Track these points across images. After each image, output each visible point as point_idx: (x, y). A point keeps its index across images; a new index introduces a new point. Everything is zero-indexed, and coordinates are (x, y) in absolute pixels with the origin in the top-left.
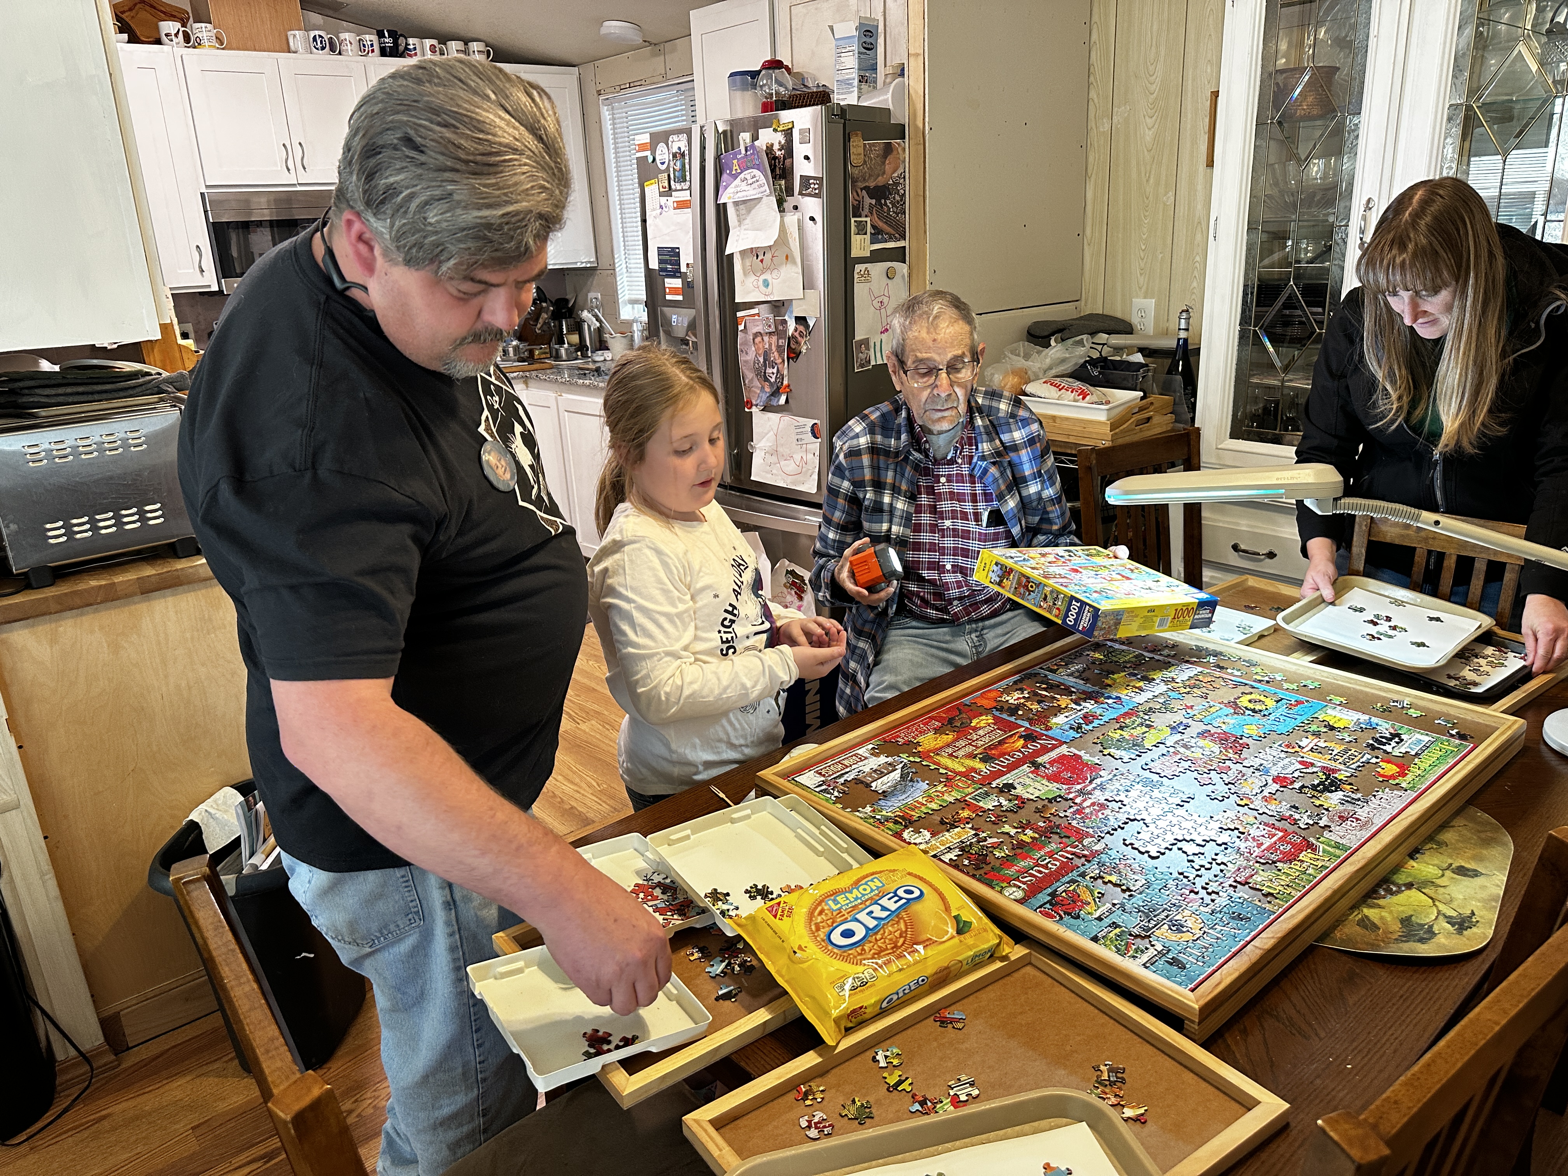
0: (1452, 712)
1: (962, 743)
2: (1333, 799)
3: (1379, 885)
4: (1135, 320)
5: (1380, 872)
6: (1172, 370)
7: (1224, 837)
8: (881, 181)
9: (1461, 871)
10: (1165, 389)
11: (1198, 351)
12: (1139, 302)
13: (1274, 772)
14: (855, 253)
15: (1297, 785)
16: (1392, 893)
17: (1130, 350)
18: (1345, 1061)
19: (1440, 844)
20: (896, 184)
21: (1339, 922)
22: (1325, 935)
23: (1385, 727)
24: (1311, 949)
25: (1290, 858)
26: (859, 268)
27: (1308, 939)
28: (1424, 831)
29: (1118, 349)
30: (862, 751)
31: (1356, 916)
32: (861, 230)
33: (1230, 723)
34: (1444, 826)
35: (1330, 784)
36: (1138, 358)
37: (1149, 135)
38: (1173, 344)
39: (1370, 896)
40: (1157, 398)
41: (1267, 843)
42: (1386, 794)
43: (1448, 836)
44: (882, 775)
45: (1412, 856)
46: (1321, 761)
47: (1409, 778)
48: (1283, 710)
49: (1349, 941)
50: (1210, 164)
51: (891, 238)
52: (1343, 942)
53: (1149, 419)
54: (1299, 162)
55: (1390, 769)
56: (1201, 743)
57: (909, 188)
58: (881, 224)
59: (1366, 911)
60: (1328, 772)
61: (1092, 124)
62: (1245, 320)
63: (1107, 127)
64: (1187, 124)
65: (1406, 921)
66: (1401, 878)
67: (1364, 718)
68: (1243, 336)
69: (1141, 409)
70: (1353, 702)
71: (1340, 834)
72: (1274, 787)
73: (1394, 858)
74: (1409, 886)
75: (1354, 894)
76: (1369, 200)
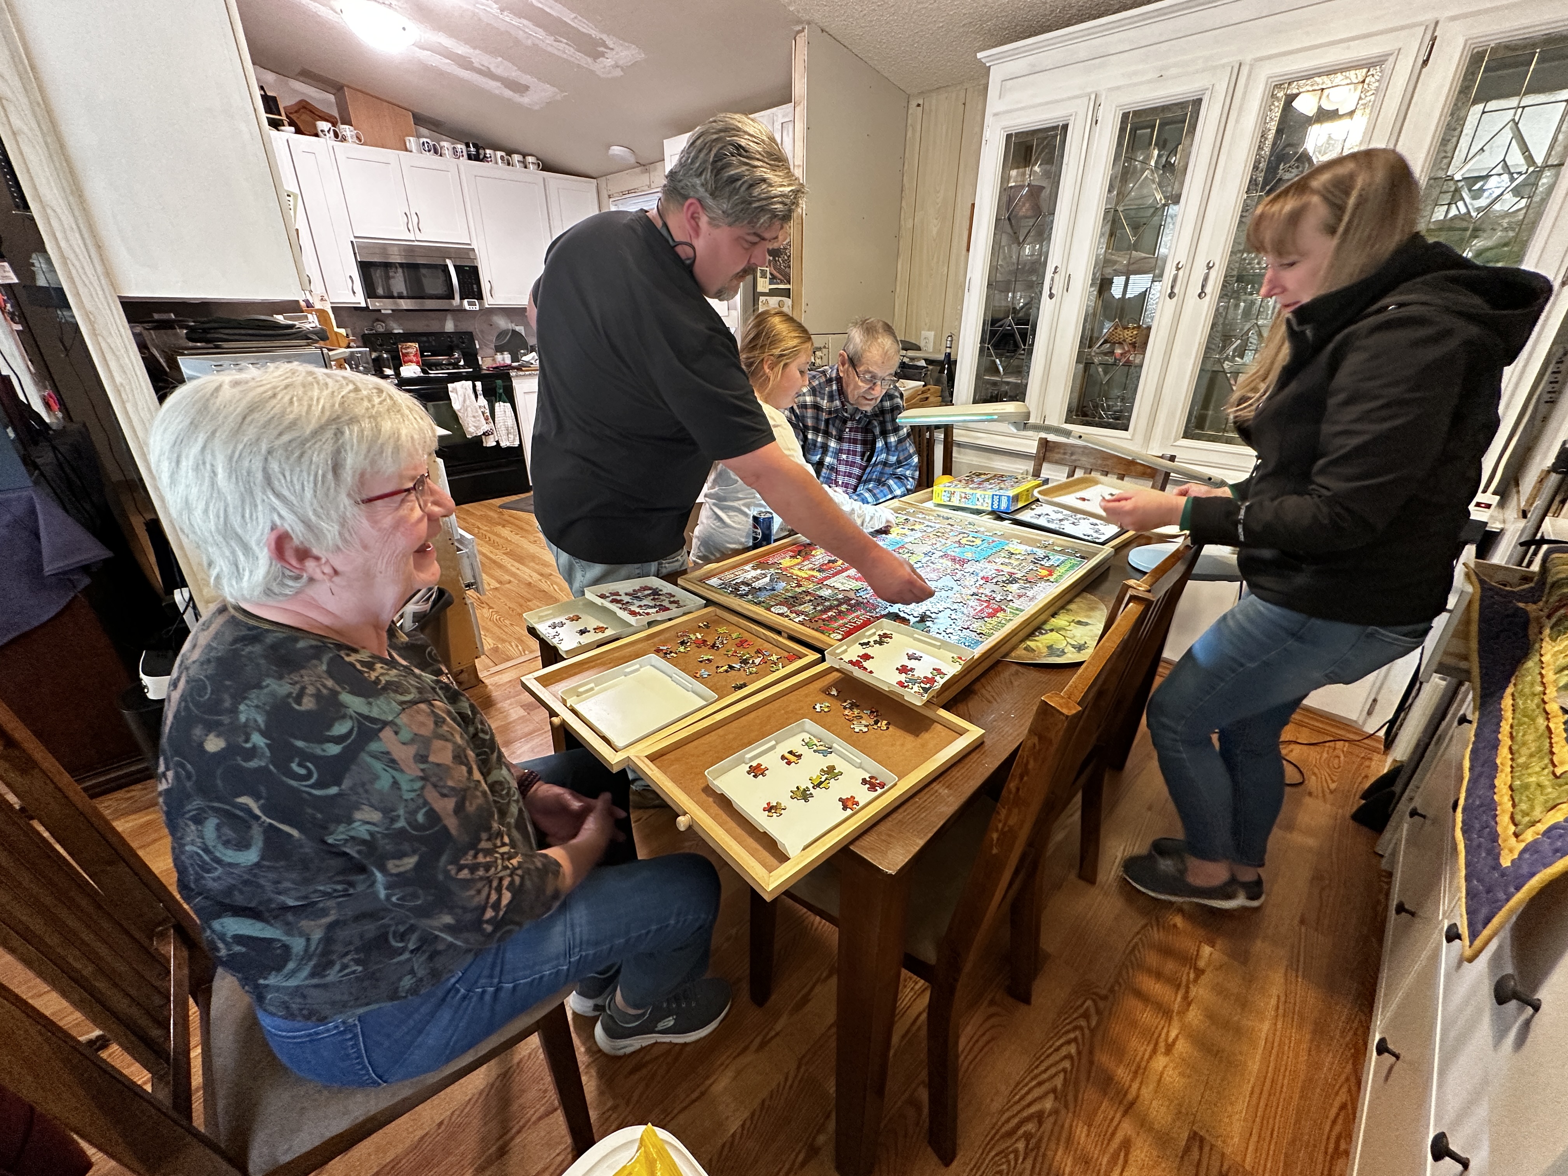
0: (1075, 546)
1: (806, 563)
2: (1014, 588)
3: (1035, 630)
4: (922, 344)
5: (1035, 623)
6: (941, 371)
7: (955, 606)
8: (775, 245)
9: (1079, 623)
10: (938, 382)
11: (956, 361)
12: (925, 333)
13: (981, 574)
14: (760, 289)
15: (994, 581)
16: (1042, 634)
17: (918, 359)
18: (1010, 713)
19: (1068, 610)
20: (785, 249)
21: (1014, 648)
22: (1006, 655)
23: (1041, 553)
24: (998, 662)
25: (991, 616)
26: (762, 299)
27: (997, 656)
28: (1059, 604)
29: (912, 359)
30: (747, 568)
31: (1023, 645)
32: (764, 275)
33: (956, 552)
34: (1070, 601)
35: (1013, 580)
36: (922, 363)
37: (935, 231)
38: (942, 357)
39: (1031, 635)
40: (932, 387)
41: (979, 608)
42: (1043, 584)
43: (1072, 606)
44: (758, 579)
45: (1053, 616)
46: (1008, 569)
47: (1055, 576)
48: (986, 545)
49: (1019, 657)
50: (968, 250)
51: (782, 282)
52: (1015, 658)
53: (927, 398)
54: (1019, 244)
55: (1045, 573)
56: (941, 561)
57: (793, 251)
58: (775, 273)
59: (1028, 643)
60: (1011, 574)
61: (902, 222)
62: (983, 341)
63: (911, 226)
64: (957, 224)
65: (1050, 647)
66: (1047, 627)
67: (1029, 549)
68: (981, 350)
69: (923, 392)
70: (1023, 541)
71: (1017, 604)
72: (981, 582)
73: (1043, 617)
74: (1052, 630)
75: (1022, 635)
76: (1056, 268)
